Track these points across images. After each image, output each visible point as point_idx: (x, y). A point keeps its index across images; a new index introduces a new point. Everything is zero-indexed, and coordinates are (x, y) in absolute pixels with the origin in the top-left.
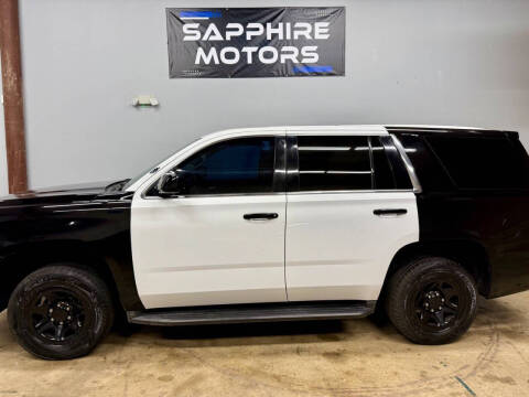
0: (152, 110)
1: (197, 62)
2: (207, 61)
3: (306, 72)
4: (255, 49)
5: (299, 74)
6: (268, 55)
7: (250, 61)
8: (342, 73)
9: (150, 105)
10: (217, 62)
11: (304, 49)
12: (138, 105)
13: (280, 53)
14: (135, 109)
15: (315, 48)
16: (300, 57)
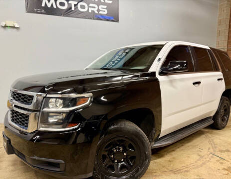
0: (15, 30)
1: (43, 5)
2: (49, 5)
3: (102, 18)
4: (76, 3)
5: (99, 19)
6: (83, 7)
7: (73, 8)
8: (117, 21)
9: (14, 27)
10: (55, 7)
11: (101, 7)
12: (5, 27)
13: (89, 7)
14: (2, 29)
15: (105, 7)
16: (98, 10)
